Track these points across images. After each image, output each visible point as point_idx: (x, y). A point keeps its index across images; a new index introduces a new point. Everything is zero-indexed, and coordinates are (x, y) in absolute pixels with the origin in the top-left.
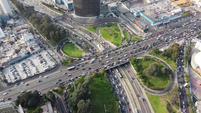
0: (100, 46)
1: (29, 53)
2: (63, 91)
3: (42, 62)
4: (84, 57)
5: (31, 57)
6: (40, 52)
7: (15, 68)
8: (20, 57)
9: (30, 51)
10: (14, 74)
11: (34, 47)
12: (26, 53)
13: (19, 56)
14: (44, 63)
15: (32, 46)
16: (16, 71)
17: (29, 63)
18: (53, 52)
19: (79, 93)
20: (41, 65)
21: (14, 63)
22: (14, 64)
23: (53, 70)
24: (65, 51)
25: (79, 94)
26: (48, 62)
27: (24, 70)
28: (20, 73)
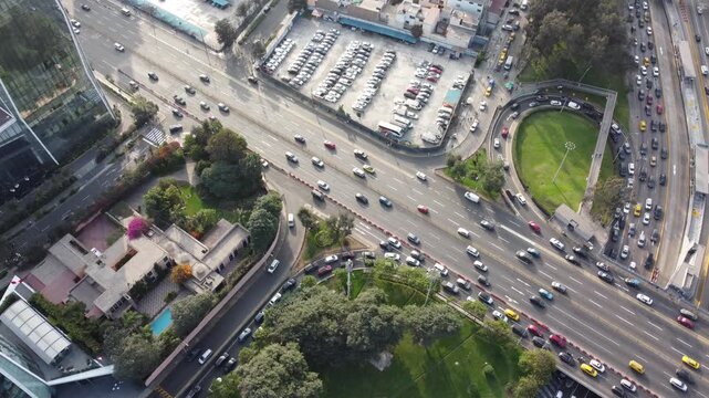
0: (691, 252)
1: (417, 31)
2: (328, 247)
3: (411, 94)
4: (561, 223)
5: (409, 50)
6: (452, 57)
7: (331, 43)
8: (384, 21)
9: (428, 26)
10: (306, 57)
11: (454, 27)
12: (412, 22)
13: (383, 15)
14: (414, 103)
15: (456, 15)
16: (323, 53)
17: (376, 63)
18: (491, 95)
19: (330, 316)
20: (396, 100)
21: (350, 27)
22: (347, 26)
23: (402, 152)
24: (530, 130)
25: (325, 322)
26: (427, 112)
27: (341, 72)
28: (321, 70)
